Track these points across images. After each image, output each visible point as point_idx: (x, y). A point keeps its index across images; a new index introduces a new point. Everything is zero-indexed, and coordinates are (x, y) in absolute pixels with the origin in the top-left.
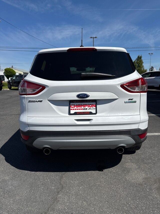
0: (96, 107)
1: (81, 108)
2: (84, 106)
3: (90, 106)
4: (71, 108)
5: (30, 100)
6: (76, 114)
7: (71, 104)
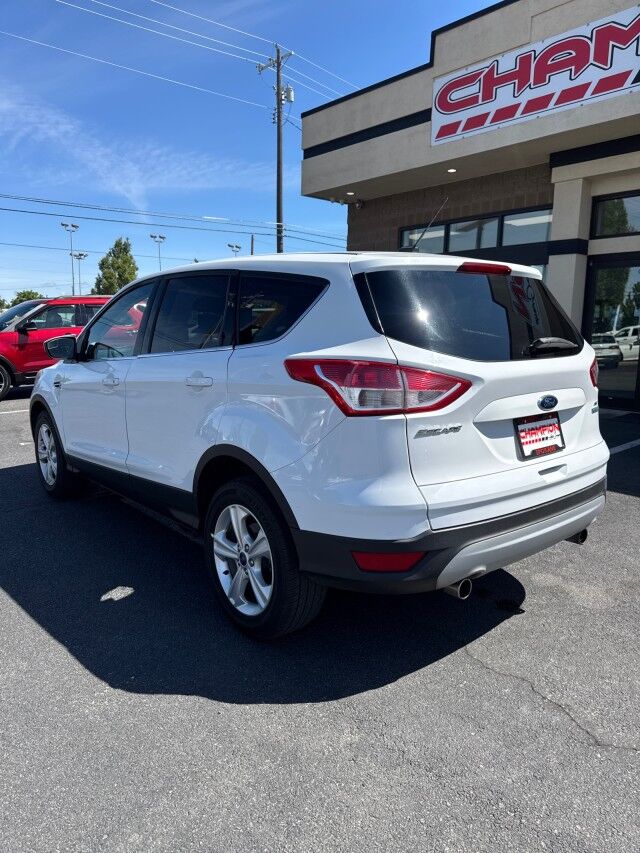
0: (560, 429)
1: (537, 437)
2: (542, 428)
3: (551, 428)
4: (523, 441)
5: (422, 427)
6: (535, 454)
7: (520, 427)
